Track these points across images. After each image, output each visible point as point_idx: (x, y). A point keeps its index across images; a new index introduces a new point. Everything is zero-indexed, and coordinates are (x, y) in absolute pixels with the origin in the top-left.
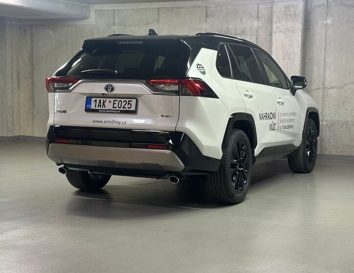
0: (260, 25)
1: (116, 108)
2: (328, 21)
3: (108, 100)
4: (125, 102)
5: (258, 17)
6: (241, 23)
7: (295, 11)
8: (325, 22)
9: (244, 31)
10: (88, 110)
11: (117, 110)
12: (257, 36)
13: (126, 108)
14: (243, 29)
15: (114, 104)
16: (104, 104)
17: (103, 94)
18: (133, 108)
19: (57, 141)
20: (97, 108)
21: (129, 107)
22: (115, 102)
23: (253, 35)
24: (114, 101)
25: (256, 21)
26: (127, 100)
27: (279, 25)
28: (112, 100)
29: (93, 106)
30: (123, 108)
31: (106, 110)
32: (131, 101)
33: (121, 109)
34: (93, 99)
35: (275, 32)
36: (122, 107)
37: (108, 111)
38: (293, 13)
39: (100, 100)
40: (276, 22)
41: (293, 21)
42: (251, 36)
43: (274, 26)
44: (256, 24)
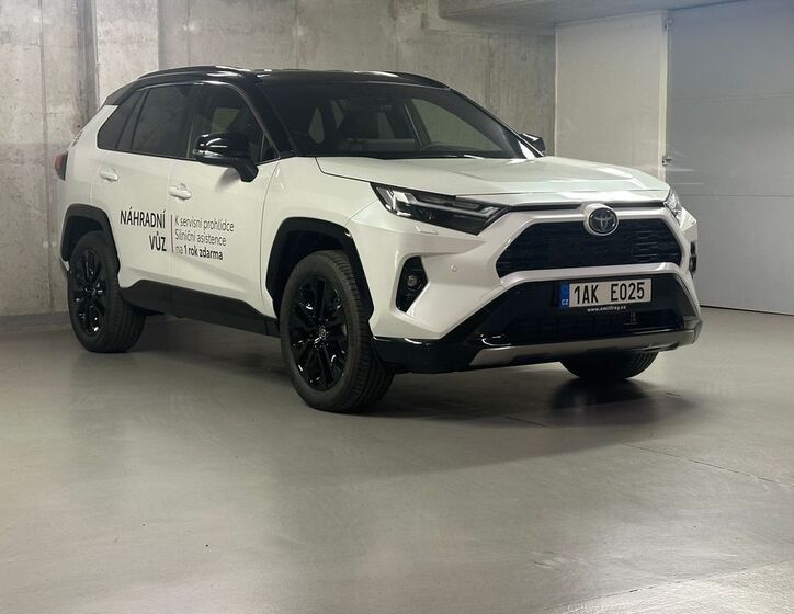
0: (47, 21)
2: (192, 27)
8: (185, 28)
9: (7, 34)
12: (42, 47)
14: (6, 29)
23: (31, 44)
25: (37, 11)
27: (109, 26)
42: (27, 47)
43: (99, 28)
44: (36, 19)
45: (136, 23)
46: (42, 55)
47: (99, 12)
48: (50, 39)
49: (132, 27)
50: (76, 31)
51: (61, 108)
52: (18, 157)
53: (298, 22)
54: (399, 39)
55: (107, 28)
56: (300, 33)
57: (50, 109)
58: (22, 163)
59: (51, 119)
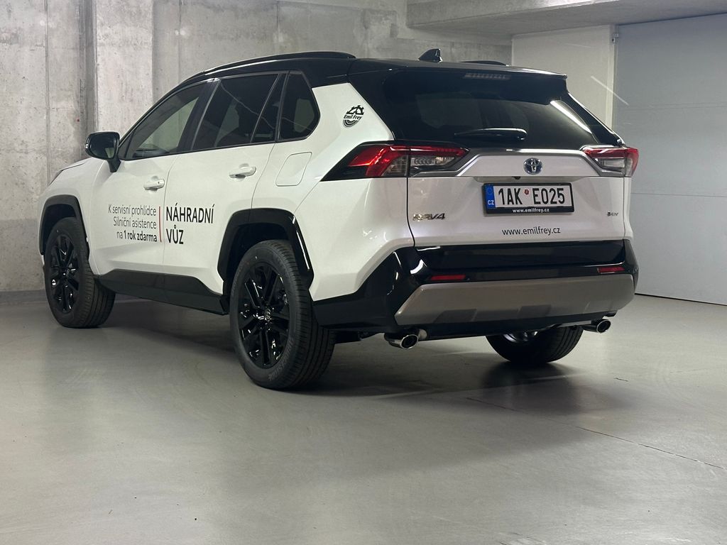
0: (52, 25)
1: (539, 203)
2: (183, 33)
3: (523, 188)
4: (553, 192)
5: (46, 9)
6: (9, 17)
7: (138, 7)
8: (177, 33)
9: (16, 36)
10: (490, 210)
11: (544, 208)
12: (47, 48)
13: (556, 203)
14: (14, 31)
15: (535, 196)
16: (517, 198)
17: (517, 178)
18: (567, 204)
19: (434, 278)
20: (506, 206)
21: (562, 200)
22: (536, 192)
23: (37, 45)
24: (534, 190)
25: (43, 15)
26: (555, 188)
27: (108, 30)
28: (530, 188)
29: (499, 203)
30: (552, 202)
31: (524, 209)
32: (562, 189)
33: (549, 205)
34: (496, 189)
35: (102, 45)
36: (550, 200)
37: (530, 210)
38: (134, 10)
39: (509, 190)
40: (102, 25)
41: (135, 26)
42: (33, 48)
43: (99, 31)
44: (42, 23)
45: (133, 28)
46: (47, 56)
47: (99, 18)
48: (54, 41)
49: (129, 32)
50: (78, 33)
51: (63, 103)
52: (23, 147)
53: (279, 30)
54: (370, 46)
55: (107, 32)
56: (281, 39)
57: (53, 105)
58: (26, 153)
59: (53, 113)
